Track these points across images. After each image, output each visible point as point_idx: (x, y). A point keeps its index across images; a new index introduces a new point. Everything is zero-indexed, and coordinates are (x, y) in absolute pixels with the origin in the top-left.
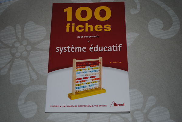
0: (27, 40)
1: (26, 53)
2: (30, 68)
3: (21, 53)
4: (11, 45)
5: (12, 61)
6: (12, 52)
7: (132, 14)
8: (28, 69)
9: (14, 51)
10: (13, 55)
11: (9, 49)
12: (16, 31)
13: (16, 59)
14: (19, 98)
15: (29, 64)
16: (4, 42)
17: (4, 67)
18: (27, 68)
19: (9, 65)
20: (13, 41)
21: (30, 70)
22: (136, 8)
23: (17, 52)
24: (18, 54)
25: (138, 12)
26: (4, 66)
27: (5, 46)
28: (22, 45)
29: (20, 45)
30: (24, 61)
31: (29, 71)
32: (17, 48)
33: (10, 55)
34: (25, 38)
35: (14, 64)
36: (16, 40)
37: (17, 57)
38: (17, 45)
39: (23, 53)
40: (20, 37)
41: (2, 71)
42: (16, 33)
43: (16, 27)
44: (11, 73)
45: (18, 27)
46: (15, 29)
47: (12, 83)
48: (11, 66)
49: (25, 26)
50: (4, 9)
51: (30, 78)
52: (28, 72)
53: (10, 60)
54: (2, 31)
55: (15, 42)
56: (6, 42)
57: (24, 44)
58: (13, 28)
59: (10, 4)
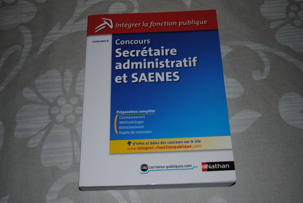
0: (78, 96)
1: (74, 117)
2: (75, 142)
3: (66, 117)
4: (52, 102)
5: (49, 128)
6: (52, 112)
7: (255, 79)
8: (73, 144)
9: (55, 111)
10: (52, 117)
11: (48, 107)
12: (63, 80)
13: (55, 125)
14: (50, 189)
15: (74, 136)
16: (42, 94)
17: (35, 135)
18: (70, 143)
19: (44, 132)
20: (57, 95)
21: (75, 145)
22: (262, 71)
23: (60, 113)
24: (60, 118)
25: (265, 77)
26: (35, 133)
27: (42, 101)
28: (69, 103)
29: (66, 103)
30: (68, 130)
31: (73, 147)
32: (60, 107)
33: (48, 117)
34: (76, 93)
35: (51, 132)
36: (61, 93)
37: (58, 121)
38: (61, 102)
39: (68, 118)
40: (68, 89)
41: (31, 141)
42: (63, 83)
43: (65, 73)
44: (45, 147)
45: (68, 73)
46: (63, 76)
47: (42, 162)
48: (46, 135)
49: (79, 75)
50: (51, 42)
51: (72, 160)
52: (71, 149)
53: (47, 124)
54: (43, 75)
55: (59, 97)
56: (45, 95)
57: (73, 103)
58: (59, 74)
59: (60, 36)
